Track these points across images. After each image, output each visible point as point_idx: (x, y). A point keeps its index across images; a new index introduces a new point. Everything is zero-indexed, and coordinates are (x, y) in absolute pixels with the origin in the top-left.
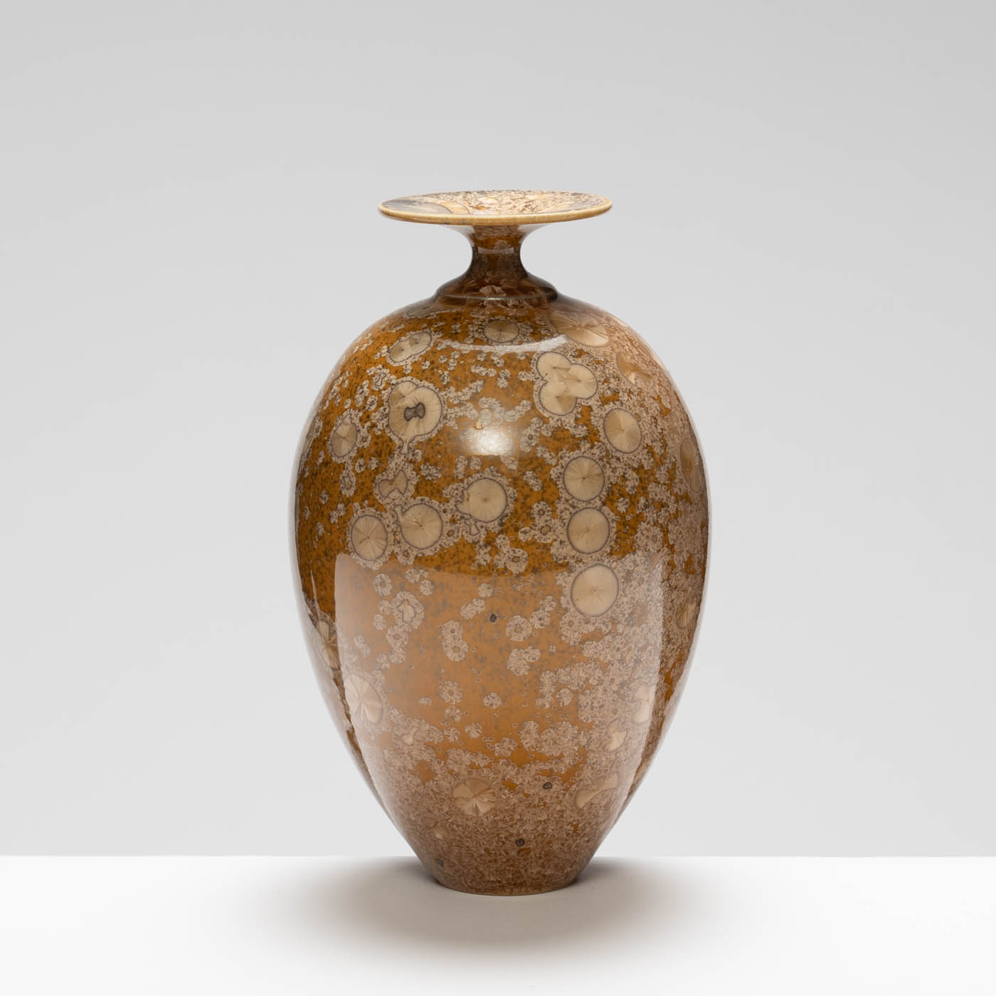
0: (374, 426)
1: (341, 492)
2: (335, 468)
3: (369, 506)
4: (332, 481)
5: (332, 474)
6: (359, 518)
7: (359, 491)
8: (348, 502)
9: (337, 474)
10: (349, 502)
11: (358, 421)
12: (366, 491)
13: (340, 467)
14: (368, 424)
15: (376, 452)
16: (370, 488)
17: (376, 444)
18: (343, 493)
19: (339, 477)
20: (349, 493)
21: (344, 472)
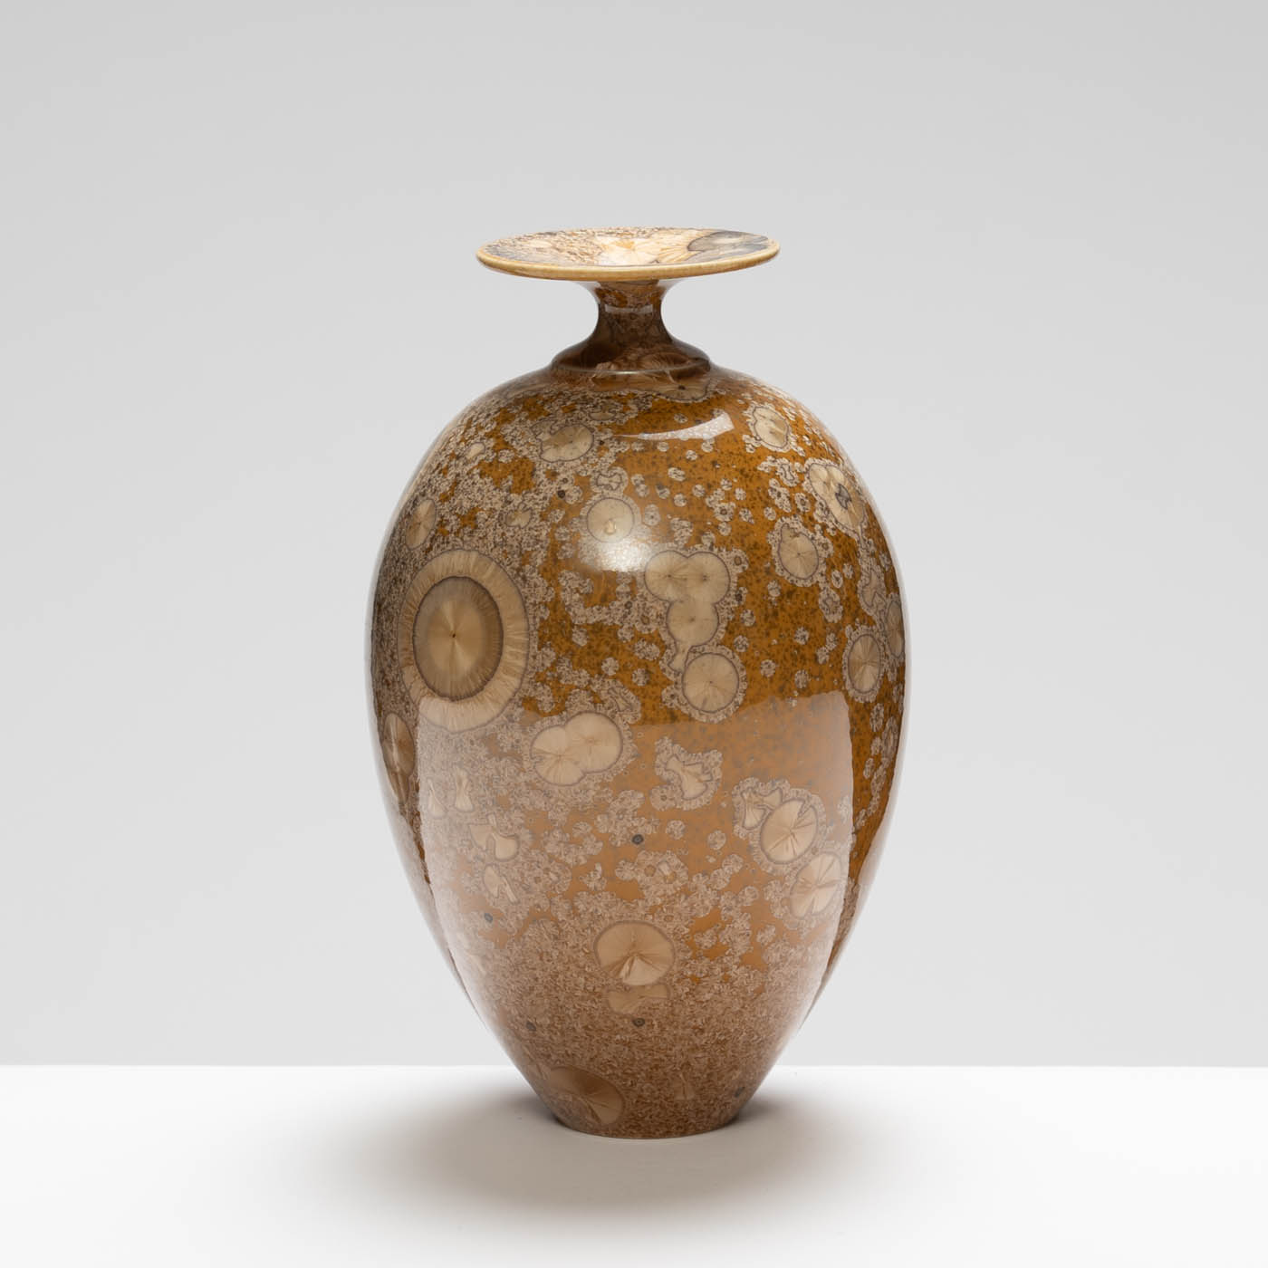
0: (824, 527)
1: (826, 620)
2: (807, 594)
3: (861, 624)
4: (809, 612)
5: (805, 603)
6: (854, 643)
7: (847, 611)
8: (838, 628)
9: (813, 599)
10: (840, 628)
11: (803, 528)
12: (854, 607)
13: (813, 591)
14: (818, 527)
15: (844, 556)
16: (856, 602)
17: (840, 546)
18: (830, 621)
19: (817, 603)
20: (834, 618)
21: (821, 594)
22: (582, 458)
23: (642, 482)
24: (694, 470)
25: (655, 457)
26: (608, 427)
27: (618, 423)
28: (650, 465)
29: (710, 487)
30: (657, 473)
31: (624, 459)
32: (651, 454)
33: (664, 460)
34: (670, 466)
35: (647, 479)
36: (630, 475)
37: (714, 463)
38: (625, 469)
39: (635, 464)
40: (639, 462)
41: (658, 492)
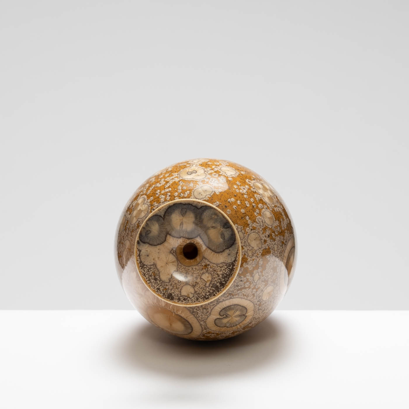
22: (259, 234)
23: (256, 212)
24: (242, 200)
25: (247, 212)
26: (245, 231)
27: (242, 228)
28: (250, 212)
29: (243, 194)
30: (251, 209)
31: (253, 220)
32: (247, 213)
33: (247, 209)
34: (247, 206)
35: (254, 211)
36: (256, 216)
37: (235, 196)
38: (256, 219)
39: (253, 216)
40: (252, 215)
41: (255, 207)
